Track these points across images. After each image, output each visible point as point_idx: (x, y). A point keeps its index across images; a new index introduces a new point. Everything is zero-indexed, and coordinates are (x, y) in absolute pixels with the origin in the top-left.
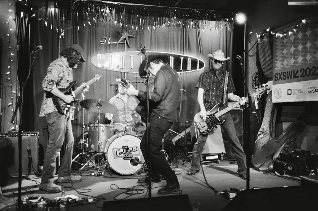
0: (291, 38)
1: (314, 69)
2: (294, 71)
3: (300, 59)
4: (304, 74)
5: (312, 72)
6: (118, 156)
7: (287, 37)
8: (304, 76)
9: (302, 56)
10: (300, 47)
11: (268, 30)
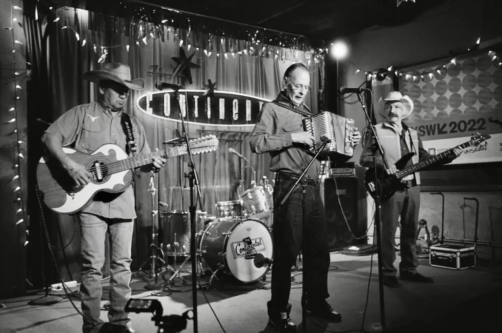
0: (432, 82)
1: (472, 123)
2: (438, 125)
3: (449, 110)
4: (456, 129)
5: (469, 126)
6: (239, 255)
7: (425, 80)
8: (456, 131)
9: (452, 106)
10: (448, 94)
11: (390, 69)
